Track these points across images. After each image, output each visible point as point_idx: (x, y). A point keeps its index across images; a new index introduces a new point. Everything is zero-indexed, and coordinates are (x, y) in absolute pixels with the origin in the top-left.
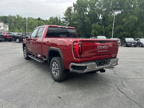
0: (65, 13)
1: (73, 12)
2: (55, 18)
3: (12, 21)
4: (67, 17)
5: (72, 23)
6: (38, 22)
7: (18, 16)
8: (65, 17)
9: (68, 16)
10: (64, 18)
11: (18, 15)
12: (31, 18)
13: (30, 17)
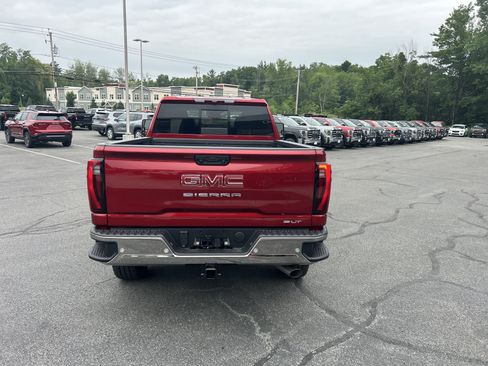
0: (438, 32)
1: (479, 26)
2: (396, 57)
3: (267, 80)
4: (445, 47)
5: (465, 70)
6: (339, 78)
7: (281, 63)
8: (436, 49)
9: (449, 44)
10: (435, 54)
11: (282, 59)
12: (322, 64)
13: (318, 62)
